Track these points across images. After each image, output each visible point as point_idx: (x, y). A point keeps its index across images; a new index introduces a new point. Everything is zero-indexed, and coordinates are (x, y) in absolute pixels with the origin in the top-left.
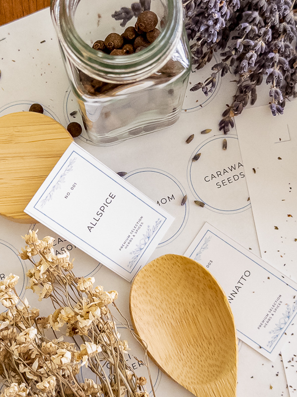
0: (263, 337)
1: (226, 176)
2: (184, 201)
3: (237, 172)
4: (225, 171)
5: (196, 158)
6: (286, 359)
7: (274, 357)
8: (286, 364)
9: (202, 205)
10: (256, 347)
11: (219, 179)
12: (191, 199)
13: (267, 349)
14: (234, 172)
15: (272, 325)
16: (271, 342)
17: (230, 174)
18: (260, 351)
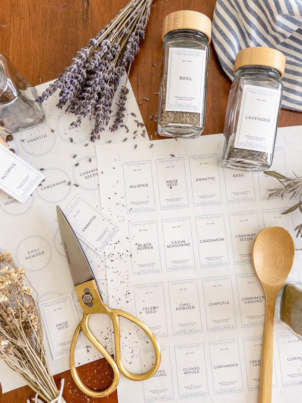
0: (98, 245)
1: (90, 174)
2: (69, 184)
3: (95, 172)
4: (90, 172)
5: (77, 165)
6: (107, 255)
7: (101, 254)
8: (106, 257)
9: (77, 186)
10: (94, 249)
11: (87, 175)
12: (73, 183)
13: (99, 250)
14: (94, 173)
15: (102, 240)
16: (101, 248)
17: (92, 173)
18: (96, 251)
